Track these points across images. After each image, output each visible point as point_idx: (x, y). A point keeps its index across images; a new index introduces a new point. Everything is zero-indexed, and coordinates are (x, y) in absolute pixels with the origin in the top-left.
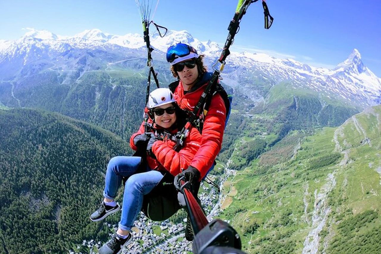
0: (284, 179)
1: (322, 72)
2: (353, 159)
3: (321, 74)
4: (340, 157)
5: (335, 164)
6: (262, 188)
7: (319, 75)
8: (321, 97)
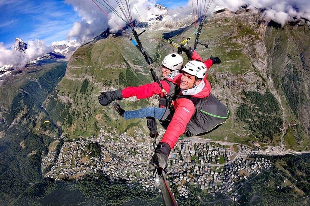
0: (84, 104)
1: (4, 69)
2: (93, 75)
3: (4, 71)
4: (87, 79)
5: (89, 83)
6: (84, 117)
7: (4, 73)
8: (30, 78)
